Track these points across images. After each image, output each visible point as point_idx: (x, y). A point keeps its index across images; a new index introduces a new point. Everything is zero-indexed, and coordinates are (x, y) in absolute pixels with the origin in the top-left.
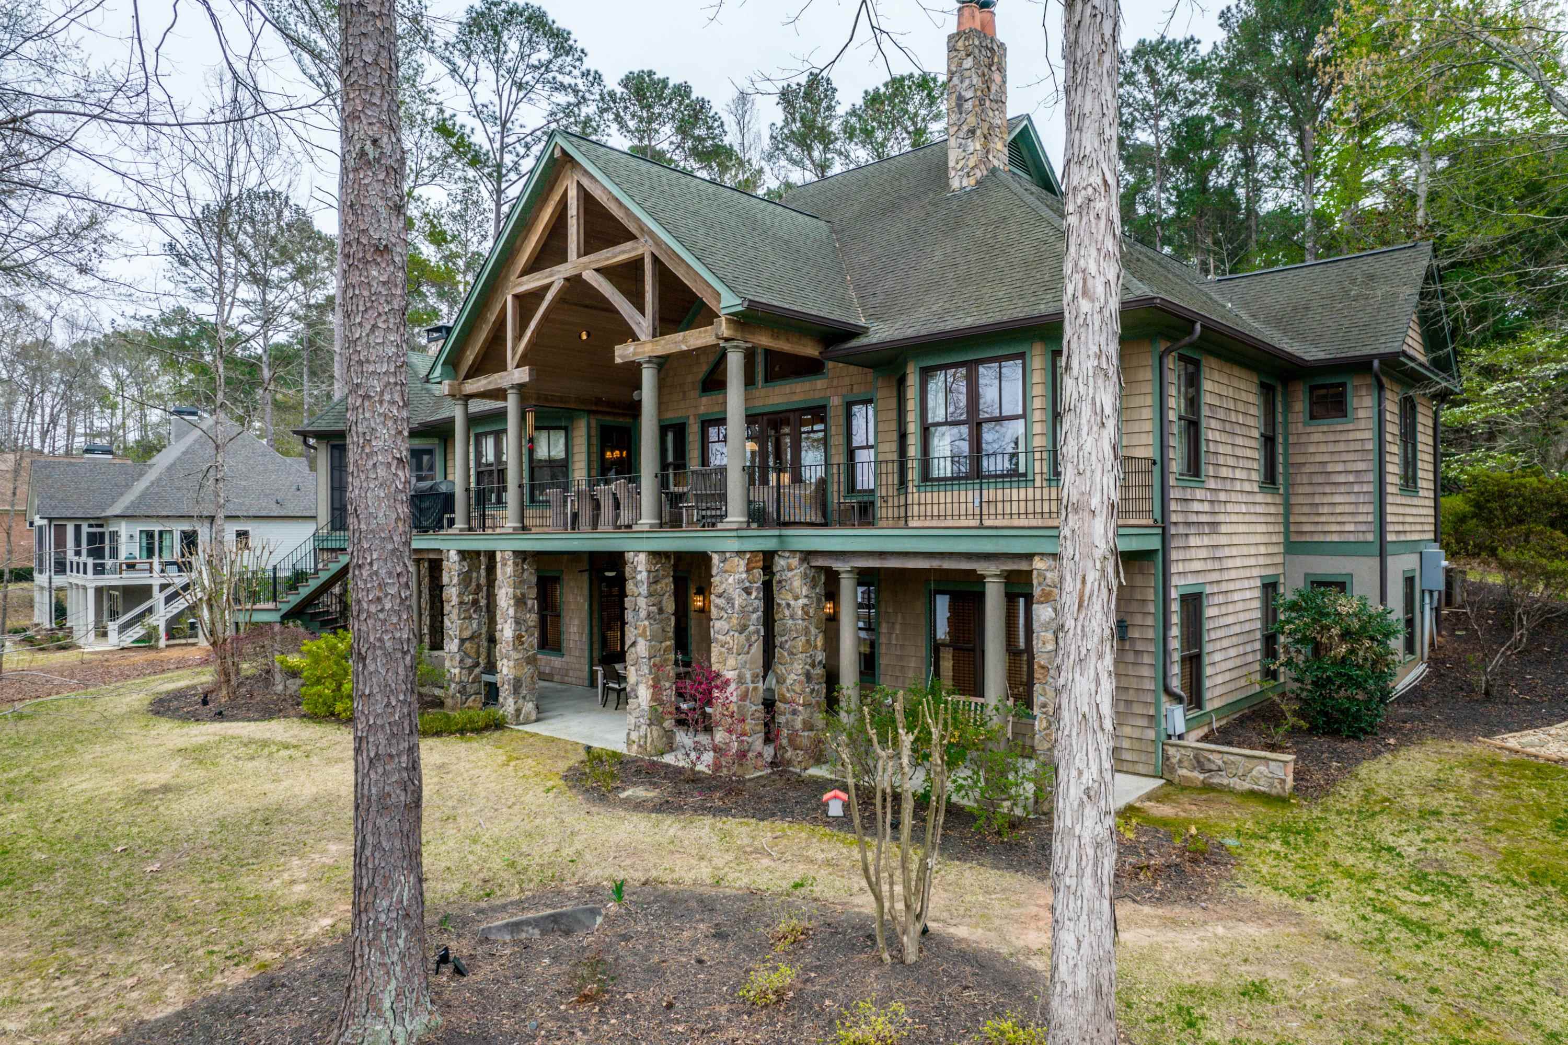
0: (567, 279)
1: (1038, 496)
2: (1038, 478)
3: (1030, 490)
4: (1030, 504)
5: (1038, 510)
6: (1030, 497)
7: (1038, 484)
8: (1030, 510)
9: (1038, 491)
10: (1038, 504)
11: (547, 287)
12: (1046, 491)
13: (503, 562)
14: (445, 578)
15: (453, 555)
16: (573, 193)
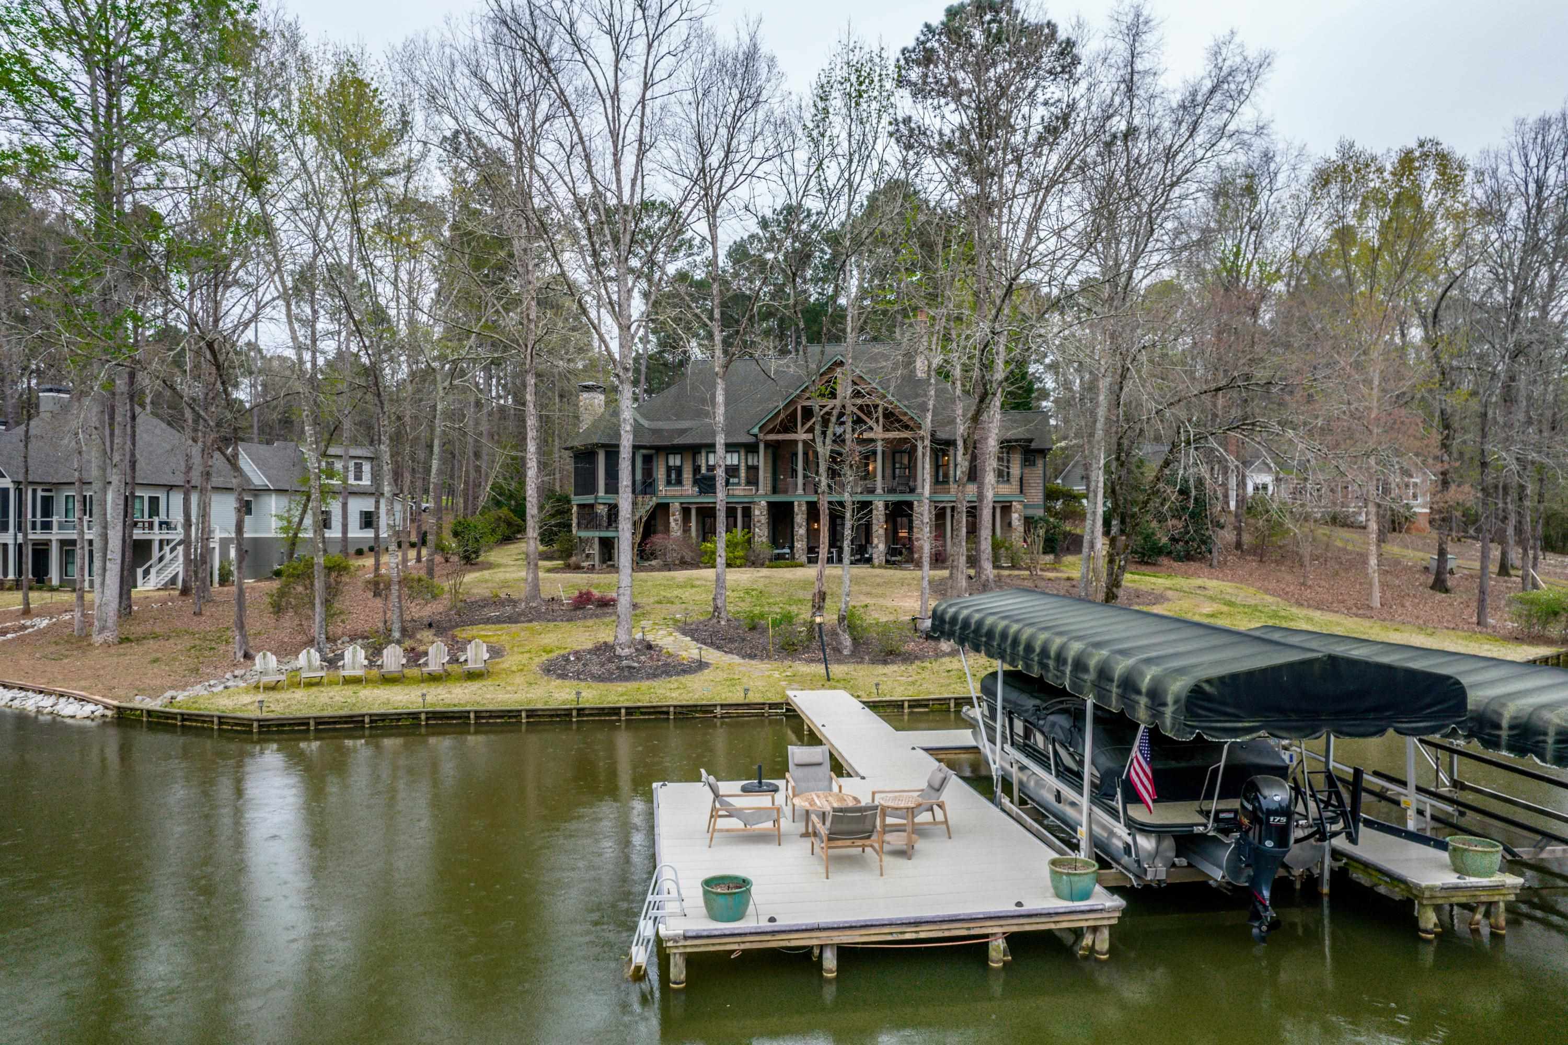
0: (834, 405)
11: (824, 406)
13: (799, 505)
14: (757, 512)
15: (763, 503)
16: (839, 377)
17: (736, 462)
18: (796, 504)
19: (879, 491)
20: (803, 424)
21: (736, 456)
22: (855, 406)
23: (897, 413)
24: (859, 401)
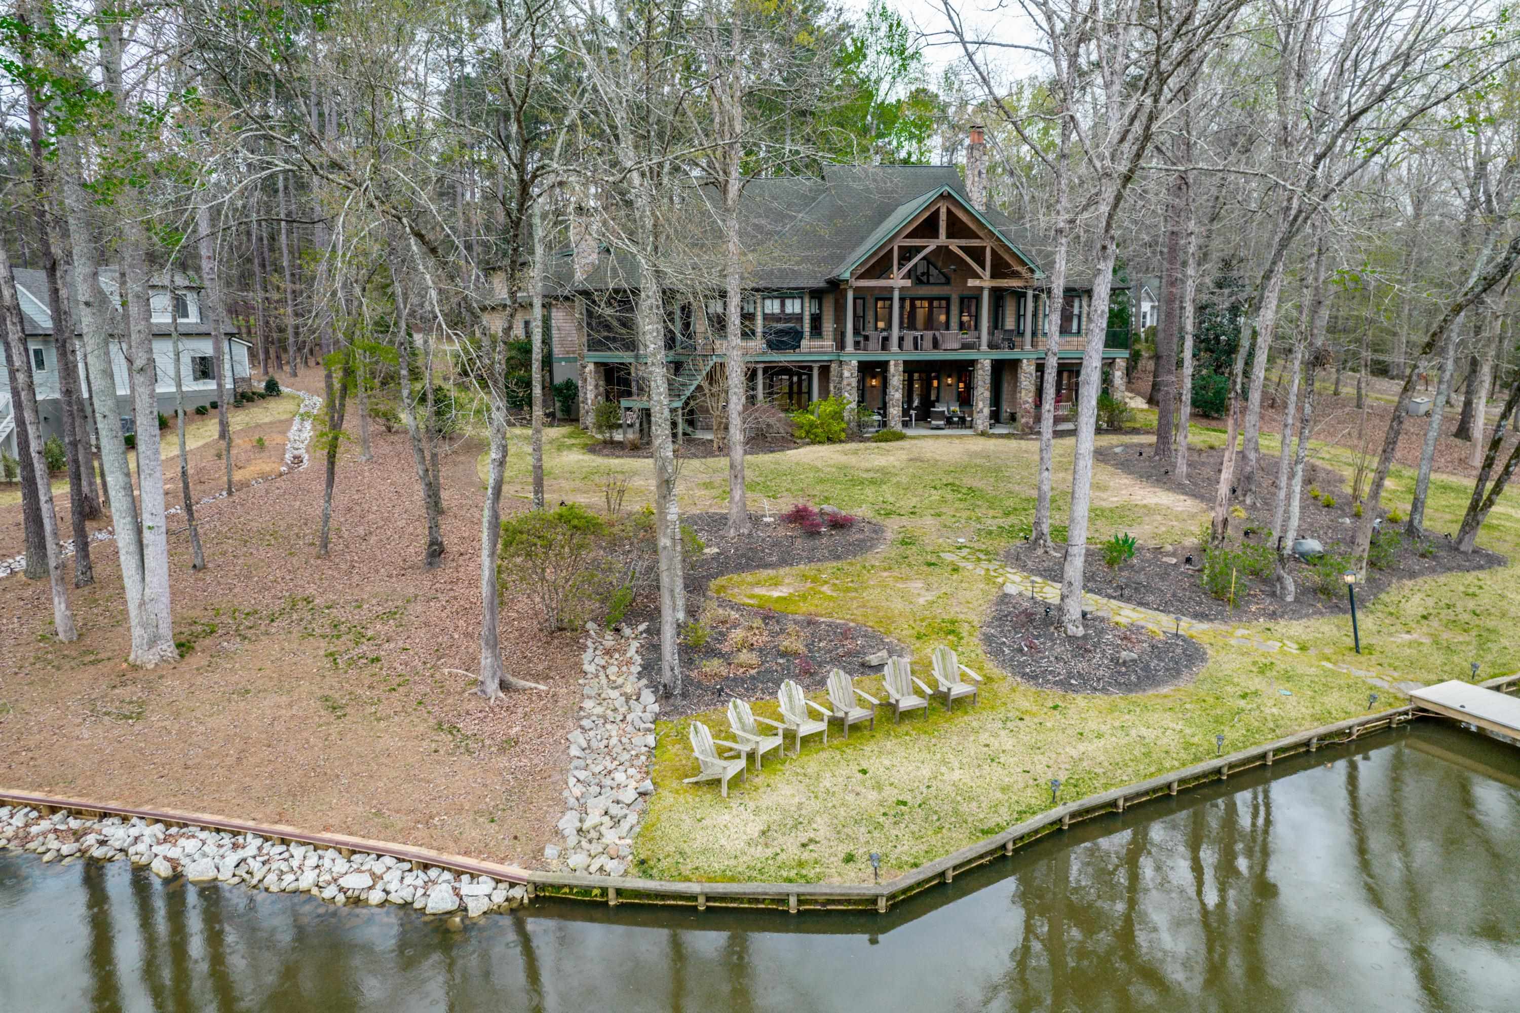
0: (937, 246)
11: (924, 248)
13: (896, 365)
14: (847, 374)
15: (855, 363)
16: (943, 211)
17: (797, 310)
18: (891, 363)
19: (984, 347)
20: (901, 265)
21: (797, 302)
22: (960, 247)
23: (1007, 257)
24: (964, 242)
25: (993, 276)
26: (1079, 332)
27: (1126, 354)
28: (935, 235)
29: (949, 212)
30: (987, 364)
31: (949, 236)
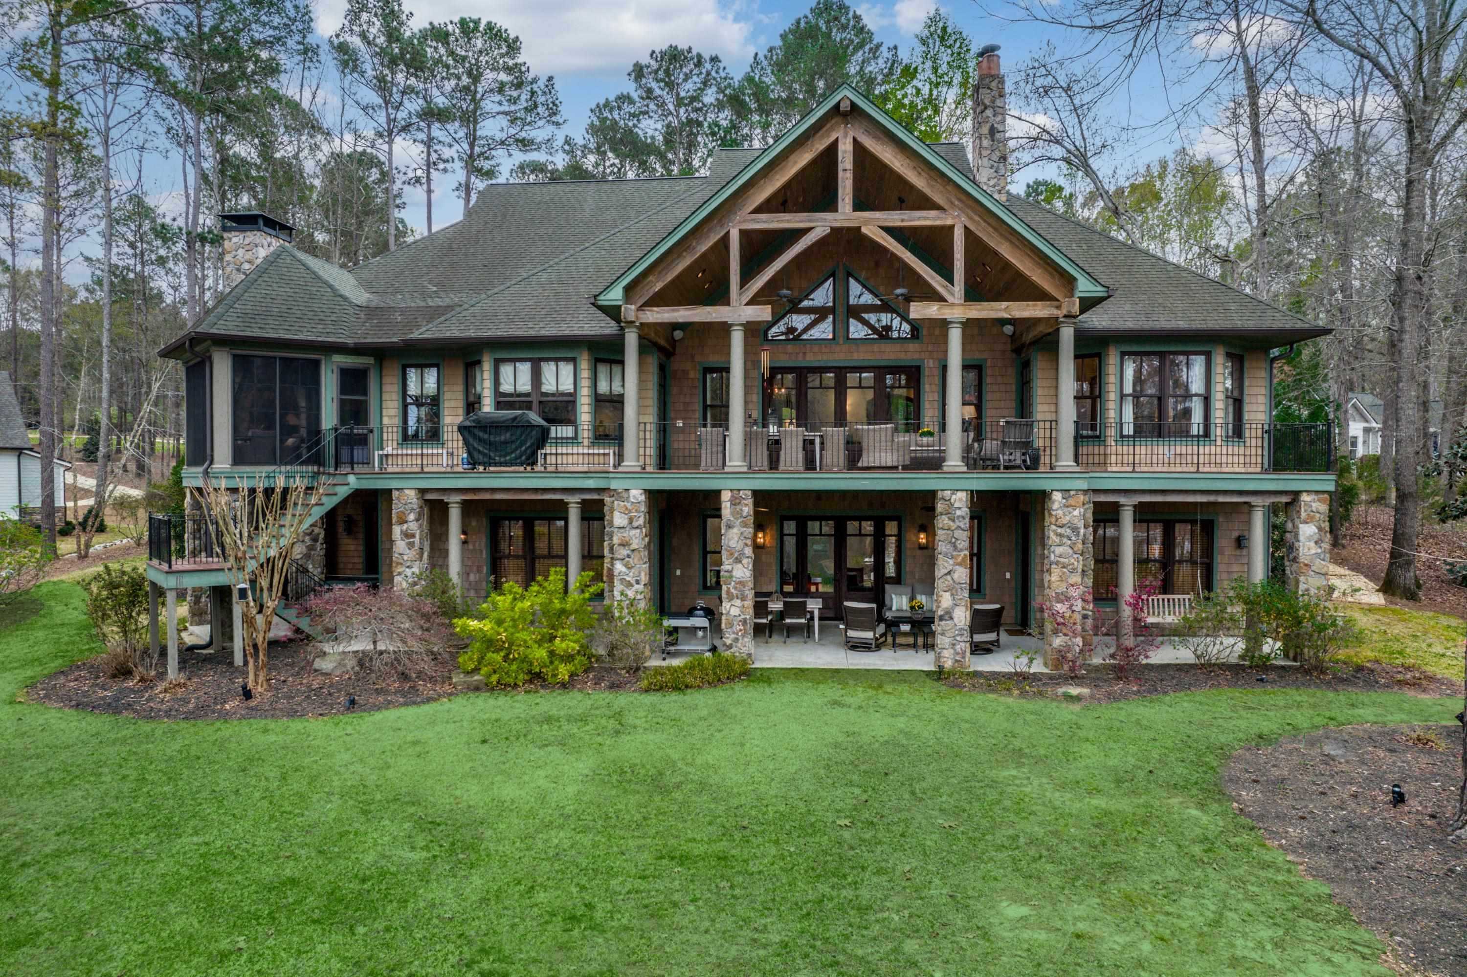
0: (833, 229)
1: (1218, 452)
2: (1219, 439)
3: (1213, 448)
4: (1213, 457)
5: (1218, 461)
6: (1213, 452)
7: (1219, 443)
8: (1213, 461)
9: (1218, 449)
10: (1218, 457)
11: (803, 232)
12: (1224, 448)
13: (735, 501)
14: (619, 519)
15: (637, 495)
16: (845, 149)
17: (567, 385)
18: (726, 496)
19: (954, 461)
20: (746, 278)
22: (889, 230)
23: (1005, 251)
24: (897, 218)
25: (973, 294)
26: (1207, 434)
27: (1327, 482)
28: (829, 203)
29: (859, 149)
30: (960, 501)
31: (859, 205)
